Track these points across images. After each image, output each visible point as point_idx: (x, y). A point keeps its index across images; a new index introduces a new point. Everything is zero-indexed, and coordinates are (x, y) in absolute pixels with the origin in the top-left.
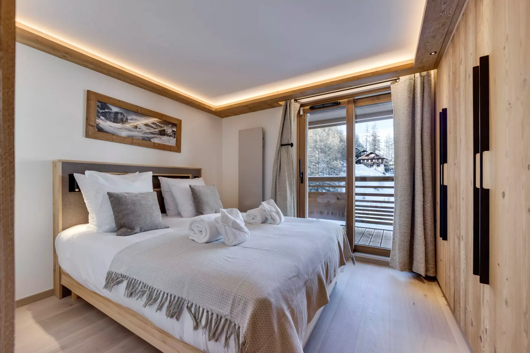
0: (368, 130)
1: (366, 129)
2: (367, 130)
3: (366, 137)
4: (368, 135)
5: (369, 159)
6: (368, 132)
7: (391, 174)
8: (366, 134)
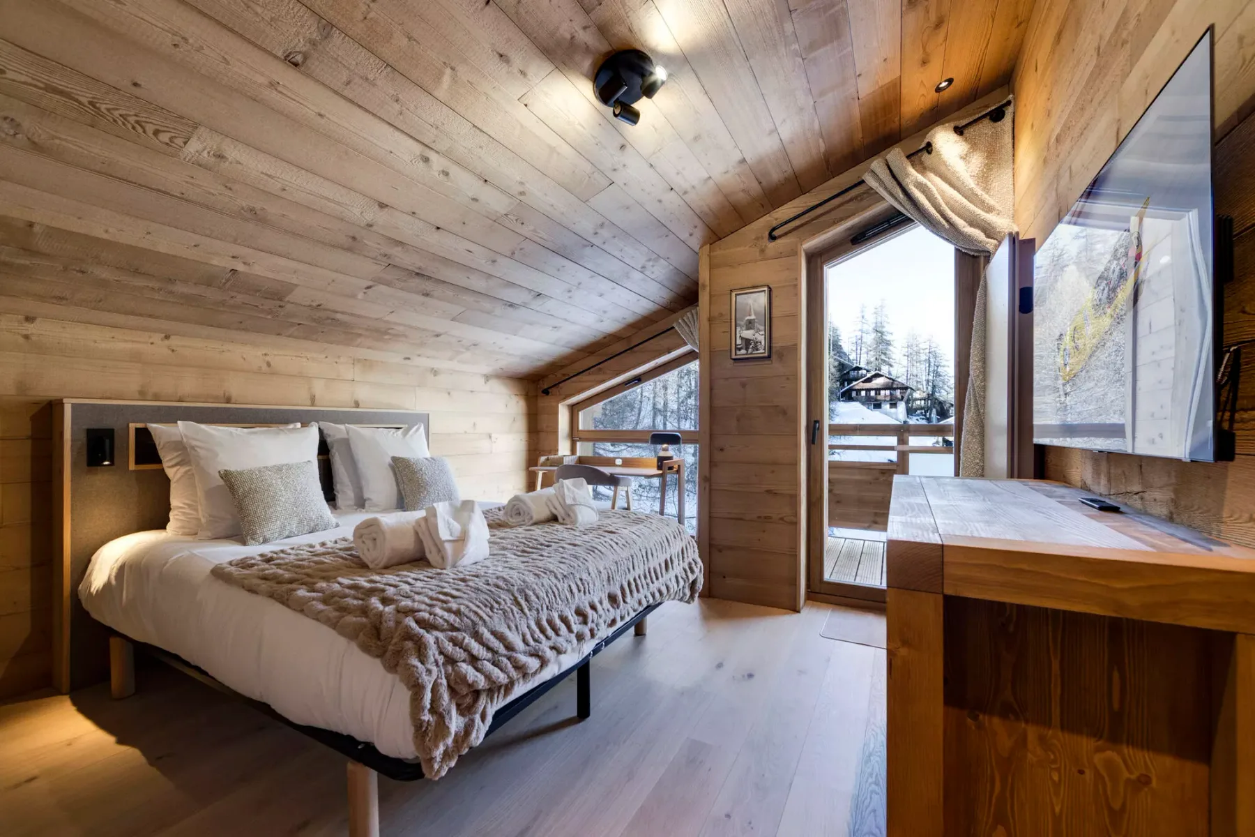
0: (865, 317)
1: (860, 315)
2: (863, 317)
3: (860, 333)
4: (864, 330)
5: (872, 389)
6: (864, 321)
7: (917, 420)
8: (859, 327)
